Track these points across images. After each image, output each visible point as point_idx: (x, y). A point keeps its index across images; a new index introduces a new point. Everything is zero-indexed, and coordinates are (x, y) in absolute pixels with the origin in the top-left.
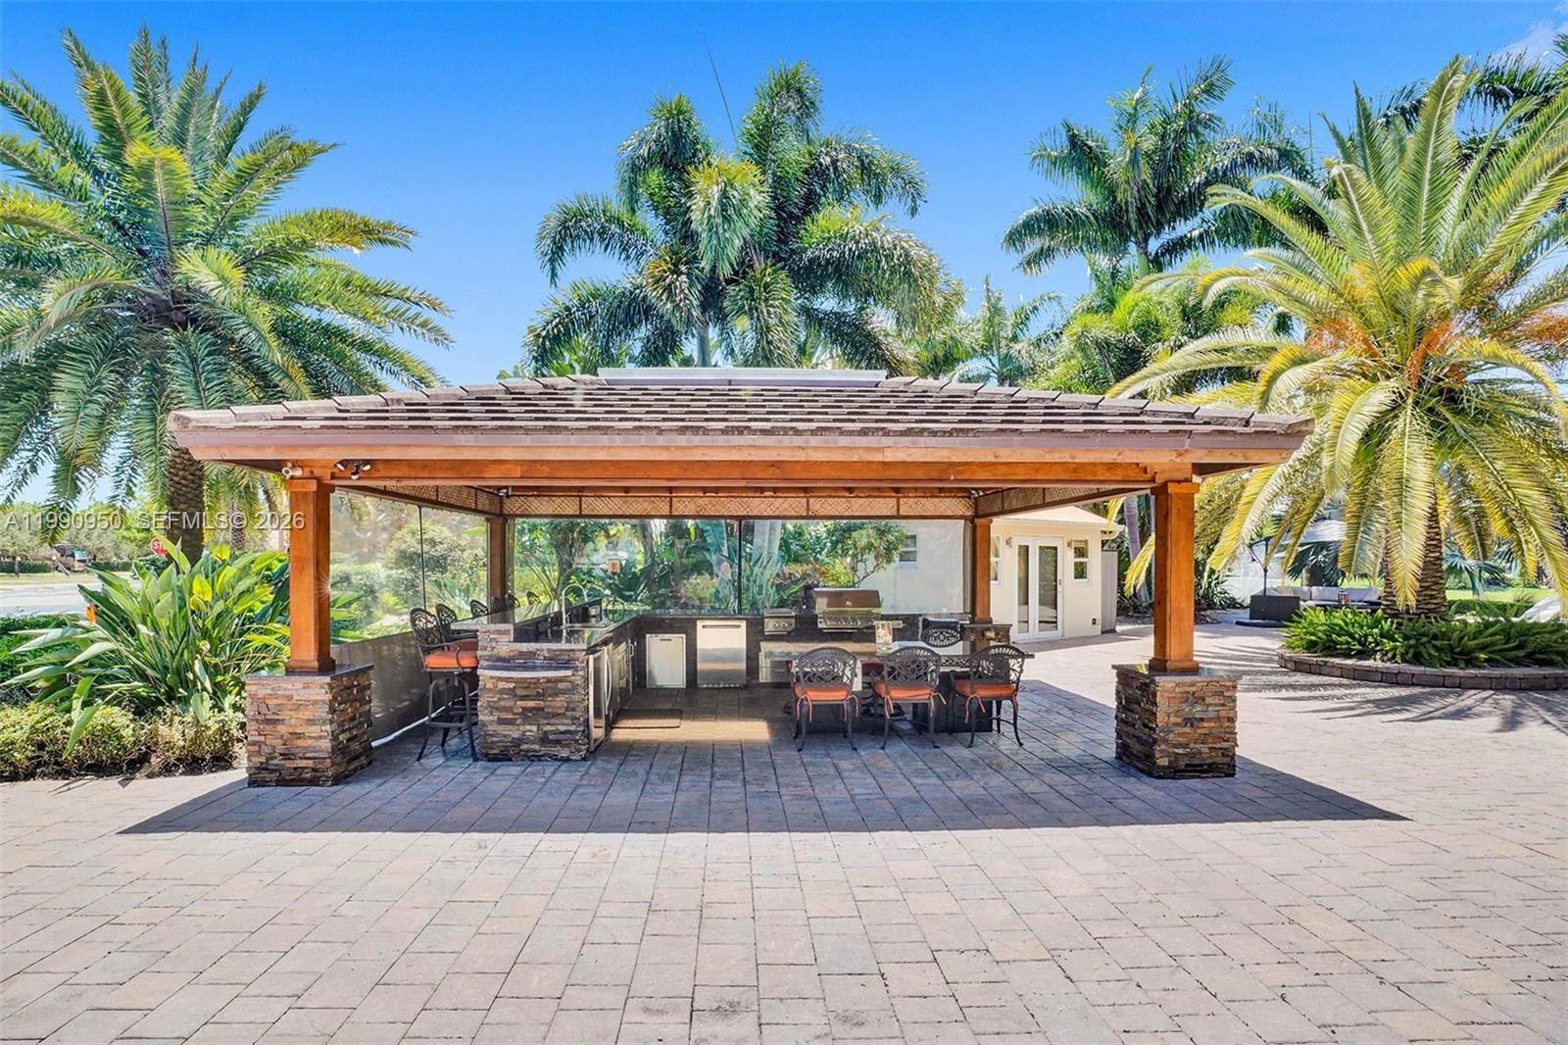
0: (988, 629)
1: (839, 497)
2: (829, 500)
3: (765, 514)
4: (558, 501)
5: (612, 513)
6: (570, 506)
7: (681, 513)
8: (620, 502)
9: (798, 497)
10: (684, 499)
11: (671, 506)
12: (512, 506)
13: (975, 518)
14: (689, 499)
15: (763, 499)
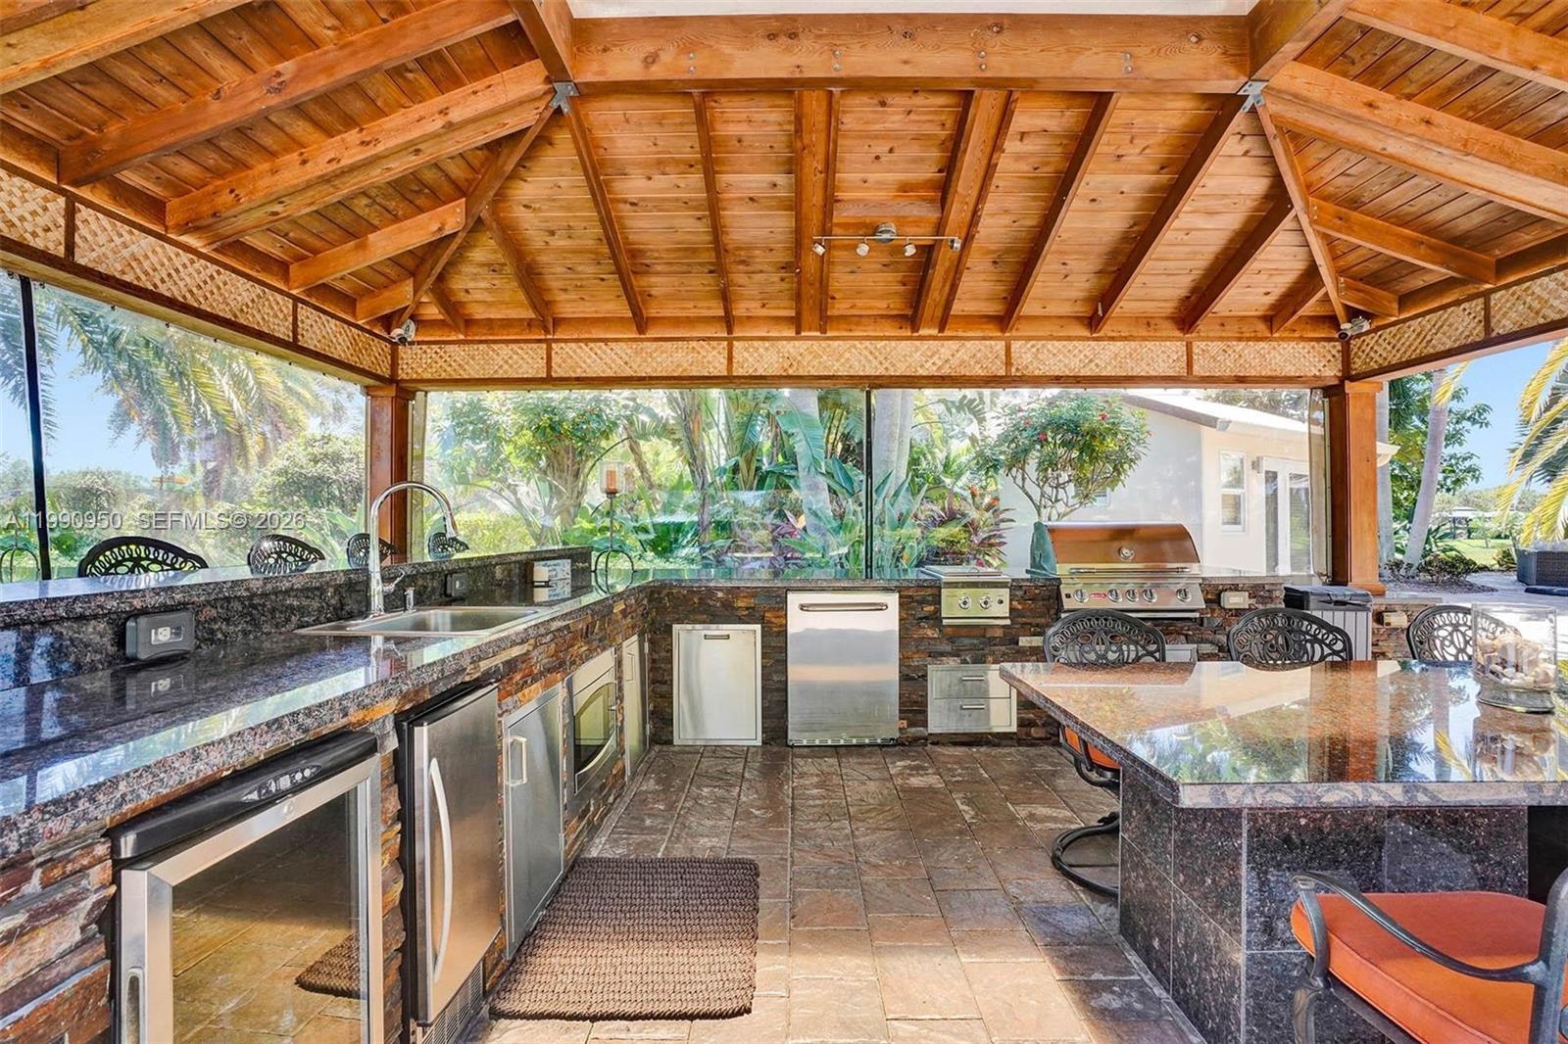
0: (1390, 610)
1: (1069, 338)
2: (1050, 345)
3: (921, 372)
4: (505, 350)
5: (612, 374)
6: (527, 360)
7: (751, 372)
8: (629, 351)
9: (991, 338)
10: (756, 344)
11: (730, 359)
12: (415, 362)
13: (1347, 382)
14: (767, 344)
15: (918, 343)
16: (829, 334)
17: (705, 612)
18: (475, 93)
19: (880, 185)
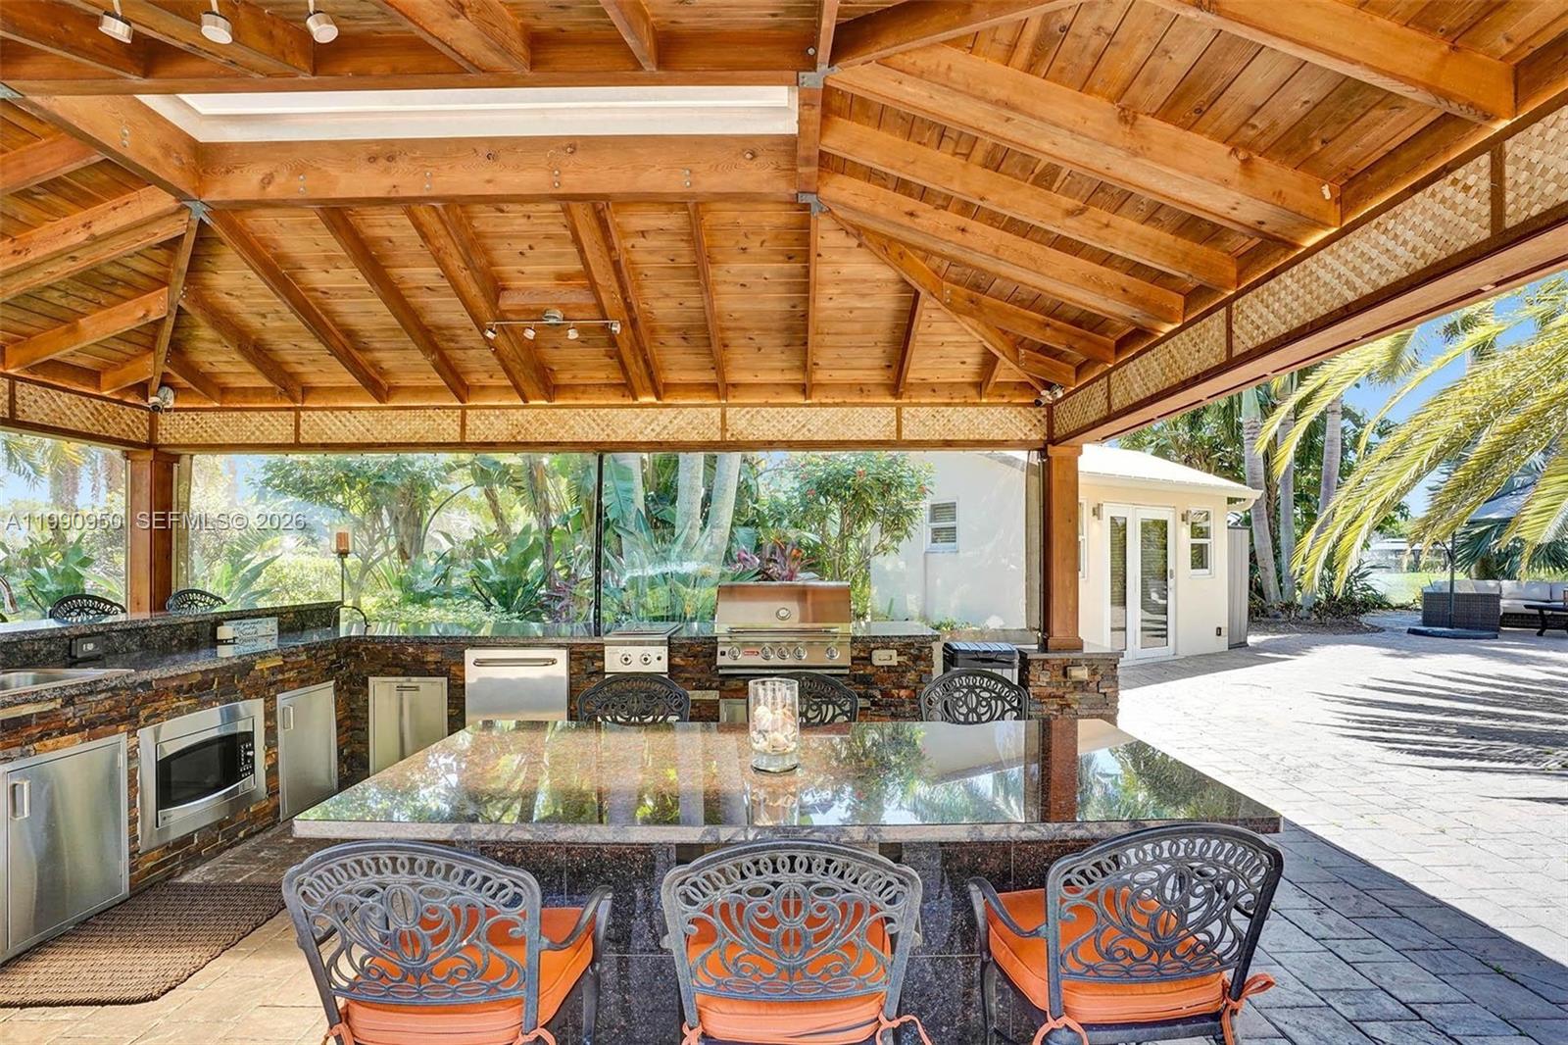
0: (1076, 664)
5: (355, 441)
6: (278, 427)
7: (482, 438)
8: (371, 419)
9: (706, 406)
10: (487, 412)
11: (463, 426)
12: (173, 429)
13: (1049, 446)
14: (497, 412)
15: (638, 410)
16: (556, 403)
17: (397, 666)
18: (115, 209)
19: (538, 276)
